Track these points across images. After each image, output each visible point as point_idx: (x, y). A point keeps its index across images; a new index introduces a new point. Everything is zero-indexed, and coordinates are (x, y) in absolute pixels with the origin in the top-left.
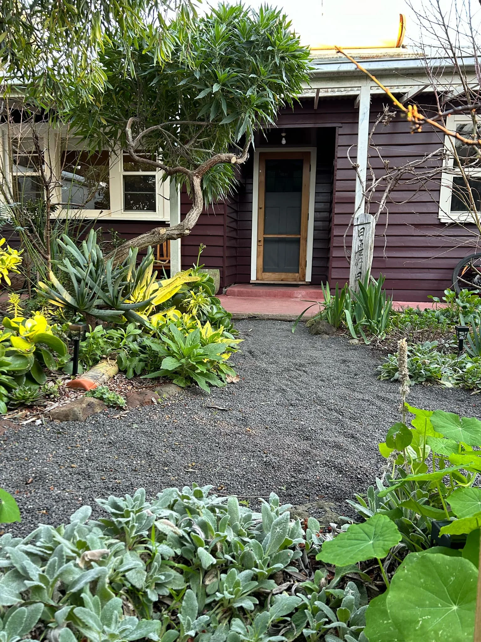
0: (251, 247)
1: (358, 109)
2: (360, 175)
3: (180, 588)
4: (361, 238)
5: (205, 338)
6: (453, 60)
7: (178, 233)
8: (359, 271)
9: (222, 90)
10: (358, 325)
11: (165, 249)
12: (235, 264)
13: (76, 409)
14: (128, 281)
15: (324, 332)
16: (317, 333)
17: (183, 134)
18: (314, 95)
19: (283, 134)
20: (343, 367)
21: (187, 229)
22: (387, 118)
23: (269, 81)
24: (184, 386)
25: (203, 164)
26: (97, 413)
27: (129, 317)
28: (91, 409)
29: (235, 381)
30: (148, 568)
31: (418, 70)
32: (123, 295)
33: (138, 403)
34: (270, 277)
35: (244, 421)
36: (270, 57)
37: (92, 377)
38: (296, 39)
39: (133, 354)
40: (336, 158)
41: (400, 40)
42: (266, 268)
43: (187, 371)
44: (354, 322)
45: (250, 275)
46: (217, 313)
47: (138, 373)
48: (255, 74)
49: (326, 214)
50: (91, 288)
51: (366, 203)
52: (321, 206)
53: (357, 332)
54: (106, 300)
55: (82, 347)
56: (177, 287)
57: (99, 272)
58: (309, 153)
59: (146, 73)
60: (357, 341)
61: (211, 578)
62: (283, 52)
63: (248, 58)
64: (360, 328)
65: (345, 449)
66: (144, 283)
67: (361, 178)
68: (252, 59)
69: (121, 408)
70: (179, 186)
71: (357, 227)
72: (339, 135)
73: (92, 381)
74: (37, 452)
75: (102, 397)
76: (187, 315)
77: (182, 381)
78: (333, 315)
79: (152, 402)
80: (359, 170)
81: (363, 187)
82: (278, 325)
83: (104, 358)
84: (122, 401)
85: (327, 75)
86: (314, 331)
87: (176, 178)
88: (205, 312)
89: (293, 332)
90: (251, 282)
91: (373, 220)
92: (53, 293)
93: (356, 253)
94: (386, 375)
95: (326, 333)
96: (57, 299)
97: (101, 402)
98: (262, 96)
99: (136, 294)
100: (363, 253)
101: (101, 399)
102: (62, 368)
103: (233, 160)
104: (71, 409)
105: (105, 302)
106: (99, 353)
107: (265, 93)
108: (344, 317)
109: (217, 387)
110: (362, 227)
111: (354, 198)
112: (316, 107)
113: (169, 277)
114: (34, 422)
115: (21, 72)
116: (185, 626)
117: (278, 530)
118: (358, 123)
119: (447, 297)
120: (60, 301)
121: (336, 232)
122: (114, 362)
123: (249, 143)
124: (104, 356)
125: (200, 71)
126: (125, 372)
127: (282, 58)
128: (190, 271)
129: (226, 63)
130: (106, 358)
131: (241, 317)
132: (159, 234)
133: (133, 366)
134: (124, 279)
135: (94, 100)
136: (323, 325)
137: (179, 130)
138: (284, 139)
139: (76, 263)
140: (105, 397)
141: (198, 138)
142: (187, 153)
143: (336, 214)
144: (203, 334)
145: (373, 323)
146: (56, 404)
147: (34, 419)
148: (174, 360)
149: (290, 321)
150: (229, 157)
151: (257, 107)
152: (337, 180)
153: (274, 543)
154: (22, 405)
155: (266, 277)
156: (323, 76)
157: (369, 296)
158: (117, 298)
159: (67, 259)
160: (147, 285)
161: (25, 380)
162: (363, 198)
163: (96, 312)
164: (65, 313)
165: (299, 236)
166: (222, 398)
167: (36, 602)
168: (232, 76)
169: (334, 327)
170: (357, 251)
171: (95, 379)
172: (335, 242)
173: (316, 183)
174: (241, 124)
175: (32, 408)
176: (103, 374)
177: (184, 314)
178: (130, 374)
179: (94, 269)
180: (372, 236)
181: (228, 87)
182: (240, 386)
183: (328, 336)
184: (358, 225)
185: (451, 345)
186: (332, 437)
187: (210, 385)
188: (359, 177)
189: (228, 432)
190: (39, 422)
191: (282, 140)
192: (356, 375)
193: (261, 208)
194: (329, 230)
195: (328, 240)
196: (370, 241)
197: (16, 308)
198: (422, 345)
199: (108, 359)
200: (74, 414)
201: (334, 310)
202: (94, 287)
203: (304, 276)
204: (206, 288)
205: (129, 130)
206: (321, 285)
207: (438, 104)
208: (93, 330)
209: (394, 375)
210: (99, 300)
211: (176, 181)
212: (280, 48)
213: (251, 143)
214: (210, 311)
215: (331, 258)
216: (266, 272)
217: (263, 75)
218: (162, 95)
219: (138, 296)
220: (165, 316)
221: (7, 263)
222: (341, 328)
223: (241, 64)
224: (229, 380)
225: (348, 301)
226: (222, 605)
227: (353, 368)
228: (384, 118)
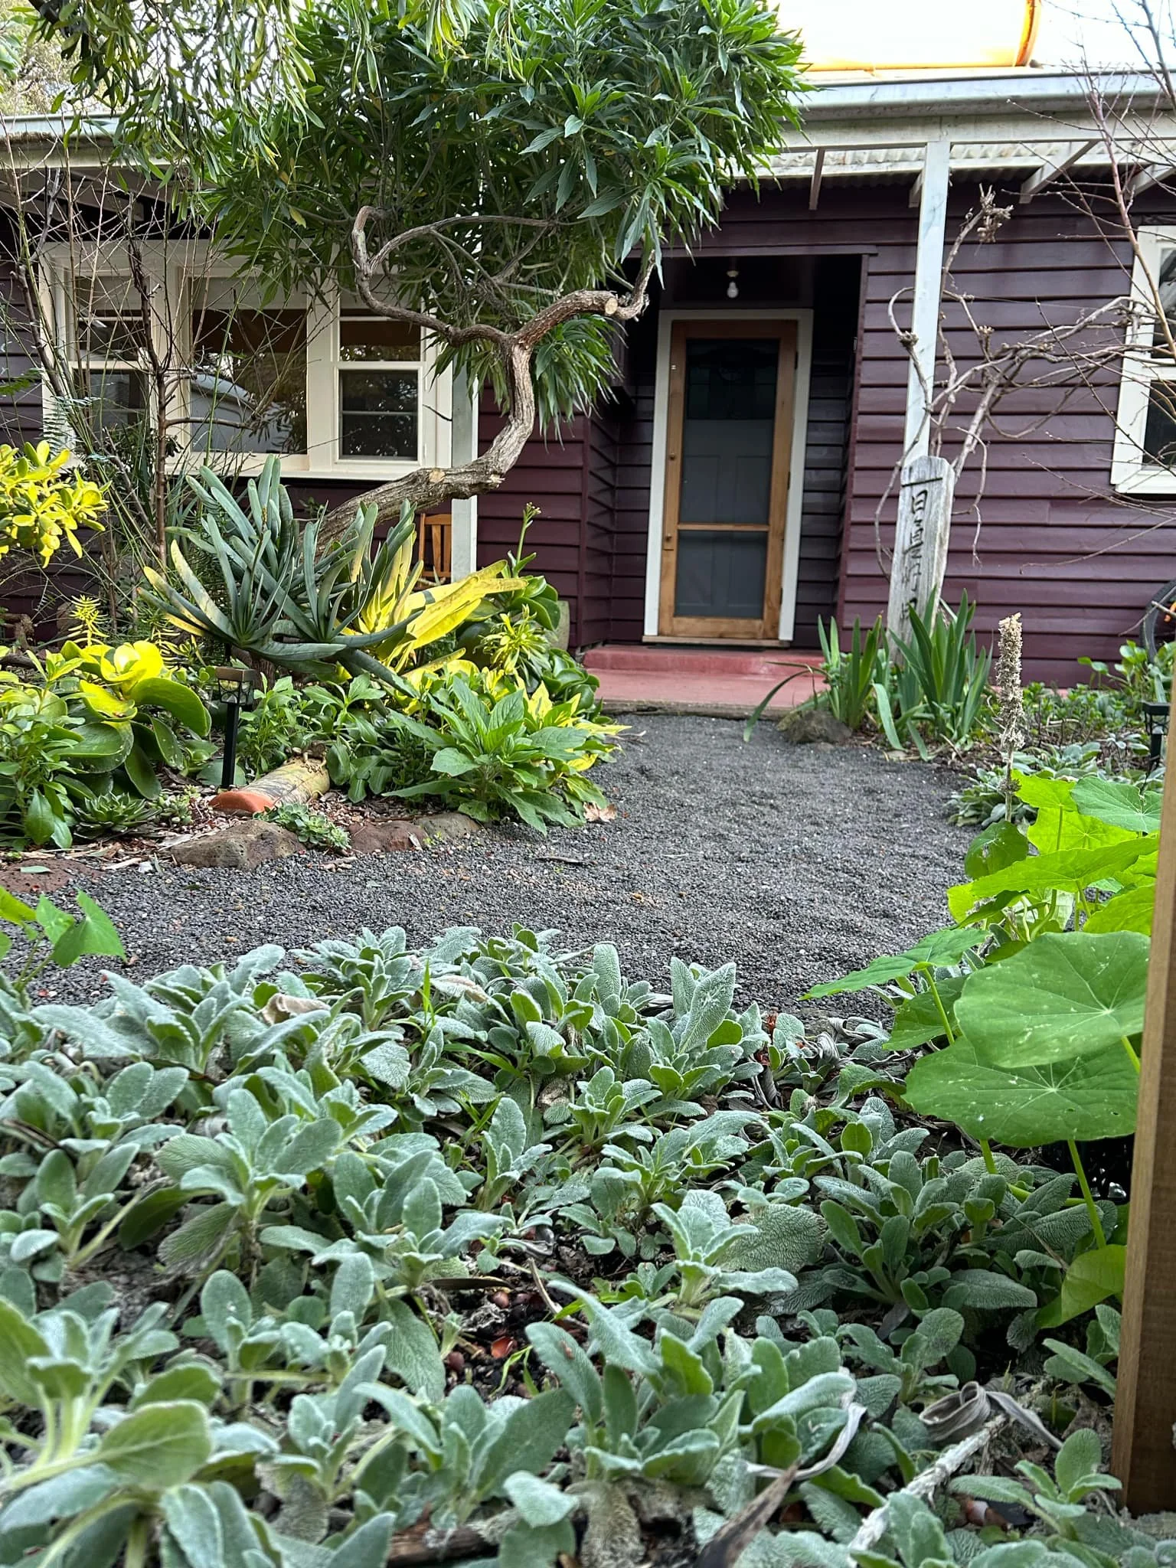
0: (646, 555)
1: (918, 209)
2: (920, 363)
3: (486, 1101)
4: (919, 515)
5: (535, 718)
6: (1160, 76)
7: (474, 481)
8: (912, 595)
9: (587, 133)
10: (905, 720)
11: (437, 550)
12: (607, 594)
13: (233, 841)
14: (354, 580)
15: (820, 737)
16: (806, 740)
17: (488, 257)
18: (810, 171)
19: (732, 274)
20: (866, 801)
21: (495, 473)
22: (988, 221)
23: (702, 114)
24: (484, 819)
25: (537, 318)
26: (281, 857)
27: (355, 666)
28: (268, 848)
29: (605, 819)
30: (415, 1058)
31: (1068, 103)
32: (341, 617)
33: (378, 844)
34: (693, 628)
35: (629, 882)
36: (705, 54)
37: (269, 790)
38: (770, 12)
39: (362, 749)
40: (860, 332)
41: (1025, 48)
42: (681, 605)
43: (492, 788)
44: (897, 714)
45: (641, 622)
46: (563, 673)
47: (377, 789)
48: (666, 93)
49: (832, 476)
50: (265, 595)
51: (932, 431)
52: (822, 454)
53: (903, 737)
54: (300, 623)
55: (245, 723)
56: (467, 603)
57: (285, 555)
58: (795, 323)
59: (403, 96)
60: (902, 756)
61: (554, 1094)
62: (737, 44)
63: (652, 56)
64: (910, 725)
65: (866, 934)
66: (391, 589)
67: (922, 371)
68: (660, 57)
69: (337, 852)
70: (476, 385)
71: (908, 489)
72: (870, 274)
73: (268, 798)
74: (145, 915)
75: (293, 823)
76: (491, 674)
77: (479, 808)
78: (846, 697)
79: (411, 844)
80: (916, 349)
81: (926, 392)
82: (709, 725)
83: (295, 755)
84: (339, 835)
85: (844, 115)
86: (797, 737)
87: (469, 364)
88: (537, 669)
89: (746, 739)
90: (645, 639)
91: (949, 474)
92: (177, 597)
93: (905, 553)
94: (971, 813)
95: (827, 740)
96: (187, 613)
97: (291, 834)
98: (682, 151)
99: (373, 618)
100: (922, 553)
101: (291, 827)
102: (198, 772)
103: (611, 308)
104: (224, 842)
105: (298, 629)
106: (283, 740)
107: (691, 142)
108: (872, 703)
109: (562, 827)
110: (920, 488)
111: (902, 431)
112: (813, 203)
113: (448, 581)
114: (135, 866)
115: (107, 81)
116: (499, 1162)
117: (709, 999)
118: (916, 244)
119: (1128, 663)
120: (194, 620)
121: (856, 514)
122: (320, 765)
123: (650, 269)
124: (296, 749)
125: (536, 88)
126: (345, 788)
127: (736, 58)
128: (500, 566)
129: (600, 67)
130: (301, 755)
131: (620, 709)
132: (428, 483)
133: (365, 775)
134: (344, 577)
135: (276, 159)
136: (820, 722)
137: (479, 248)
138: (733, 285)
139: (229, 532)
140: (299, 823)
141: (524, 261)
142: (499, 295)
143: (857, 469)
144: (532, 709)
145: (942, 711)
146: (186, 837)
147: (134, 861)
148: (462, 757)
149: (738, 719)
150: (599, 299)
151: (670, 177)
152: (864, 386)
153: (699, 1027)
154: (108, 833)
155: (682, 627)
156: (835, 116)
157: (934, 644)
158: (327, 619)
159: (210, 517)
160: (398, 595)
161: (111, 787)
162: (925, 419)
163: (276, 649)
164: (204, 652)
165: (764, 529)
166: (575, 846)
167: (173, 1065)
168: (611, 97)
169: (847, 725)
170: (907, 547)
171: (275, 795)
172: (855, 539)
173: (811, 398)
174: (630, 221)
175: (129, 841)
176: (295, 787)
177: (485, 669)
178: (358, 793)
179: (272, 548)
180: (945, 510)
181: (603, 127)
182: (616, 827)
183: (830, 747)
184: (911, 485)
185: (1130, 745)
186: (835, 914)
187: (548, 823)
188: (916, 366)
189: (589, 898)
190: (146, 867)
191: (728, 287)
192: (897, 816)
193: (672, 458)
194: (839, 514)
195: (837, 538)
196: (940, 524)
197: (89, 633)
198: (1062, 753)
199: (306, 755)
200: (229, 850)
201: (848, 684)
202: (273, 589)
203: (775, 626)
204: (539, 610)
205: (359, 235)
206: (816, 624)
207: (1117, 180)
208: (271, 685)
209: (989, 812)
210: (285, 622)
211: (469, 372)
212: (730, 30)
213: (655, 270)
214: (548, 666)
215: (843, 578)
216: (682, 615)
217: (688, 98)
218: (439, 157)
219: (376, 620)
220: (440, 672)
221: (75, 503)
222: (864, 728)
223: (633, 72)
224: (590, 815)
225: (883, 664)
226: (580, 1141)
227: (890, 803)
228: (981, 223)
